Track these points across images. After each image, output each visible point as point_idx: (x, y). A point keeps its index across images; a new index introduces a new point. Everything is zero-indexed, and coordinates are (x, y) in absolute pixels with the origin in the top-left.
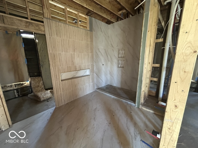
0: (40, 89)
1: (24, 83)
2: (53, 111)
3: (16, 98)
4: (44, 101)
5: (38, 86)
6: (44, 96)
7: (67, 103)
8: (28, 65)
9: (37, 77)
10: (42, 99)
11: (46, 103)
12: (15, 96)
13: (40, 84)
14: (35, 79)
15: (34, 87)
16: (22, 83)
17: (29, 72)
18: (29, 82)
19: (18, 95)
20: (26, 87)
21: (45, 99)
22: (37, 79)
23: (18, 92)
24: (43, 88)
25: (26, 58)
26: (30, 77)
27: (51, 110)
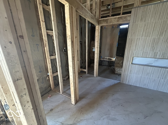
0: (119, 66)
1: (112, 58)
2: (117, 83)
3: (106, 66)
4: (117, 74)
5: (119, 63)
6: (118, 71)
7: (131, 85)
8: (118, 48)
9: (120, 57)
10: (116, 72)
11: (117, 76)
12: (106, 64)
13: (120, 63)
14: (119, 58)
15: (116, 63)
16: (111, 58)
17: (117, 53)
18: (115, 59)
19: (108, 65)
20: (113, 61)
21: (118, 73)
22: (120, 58)
23: (108, 63)
24: (121, 66)
25: (118, 43)
26: (117, 56)
27: (116, 82)
